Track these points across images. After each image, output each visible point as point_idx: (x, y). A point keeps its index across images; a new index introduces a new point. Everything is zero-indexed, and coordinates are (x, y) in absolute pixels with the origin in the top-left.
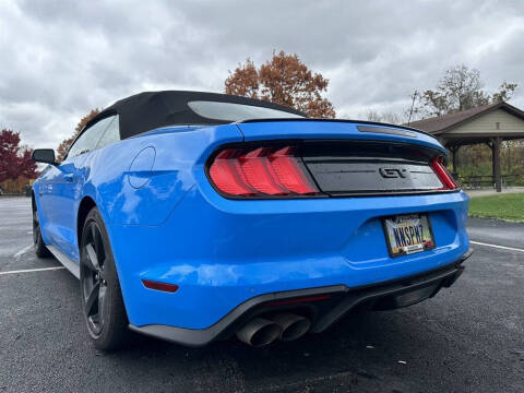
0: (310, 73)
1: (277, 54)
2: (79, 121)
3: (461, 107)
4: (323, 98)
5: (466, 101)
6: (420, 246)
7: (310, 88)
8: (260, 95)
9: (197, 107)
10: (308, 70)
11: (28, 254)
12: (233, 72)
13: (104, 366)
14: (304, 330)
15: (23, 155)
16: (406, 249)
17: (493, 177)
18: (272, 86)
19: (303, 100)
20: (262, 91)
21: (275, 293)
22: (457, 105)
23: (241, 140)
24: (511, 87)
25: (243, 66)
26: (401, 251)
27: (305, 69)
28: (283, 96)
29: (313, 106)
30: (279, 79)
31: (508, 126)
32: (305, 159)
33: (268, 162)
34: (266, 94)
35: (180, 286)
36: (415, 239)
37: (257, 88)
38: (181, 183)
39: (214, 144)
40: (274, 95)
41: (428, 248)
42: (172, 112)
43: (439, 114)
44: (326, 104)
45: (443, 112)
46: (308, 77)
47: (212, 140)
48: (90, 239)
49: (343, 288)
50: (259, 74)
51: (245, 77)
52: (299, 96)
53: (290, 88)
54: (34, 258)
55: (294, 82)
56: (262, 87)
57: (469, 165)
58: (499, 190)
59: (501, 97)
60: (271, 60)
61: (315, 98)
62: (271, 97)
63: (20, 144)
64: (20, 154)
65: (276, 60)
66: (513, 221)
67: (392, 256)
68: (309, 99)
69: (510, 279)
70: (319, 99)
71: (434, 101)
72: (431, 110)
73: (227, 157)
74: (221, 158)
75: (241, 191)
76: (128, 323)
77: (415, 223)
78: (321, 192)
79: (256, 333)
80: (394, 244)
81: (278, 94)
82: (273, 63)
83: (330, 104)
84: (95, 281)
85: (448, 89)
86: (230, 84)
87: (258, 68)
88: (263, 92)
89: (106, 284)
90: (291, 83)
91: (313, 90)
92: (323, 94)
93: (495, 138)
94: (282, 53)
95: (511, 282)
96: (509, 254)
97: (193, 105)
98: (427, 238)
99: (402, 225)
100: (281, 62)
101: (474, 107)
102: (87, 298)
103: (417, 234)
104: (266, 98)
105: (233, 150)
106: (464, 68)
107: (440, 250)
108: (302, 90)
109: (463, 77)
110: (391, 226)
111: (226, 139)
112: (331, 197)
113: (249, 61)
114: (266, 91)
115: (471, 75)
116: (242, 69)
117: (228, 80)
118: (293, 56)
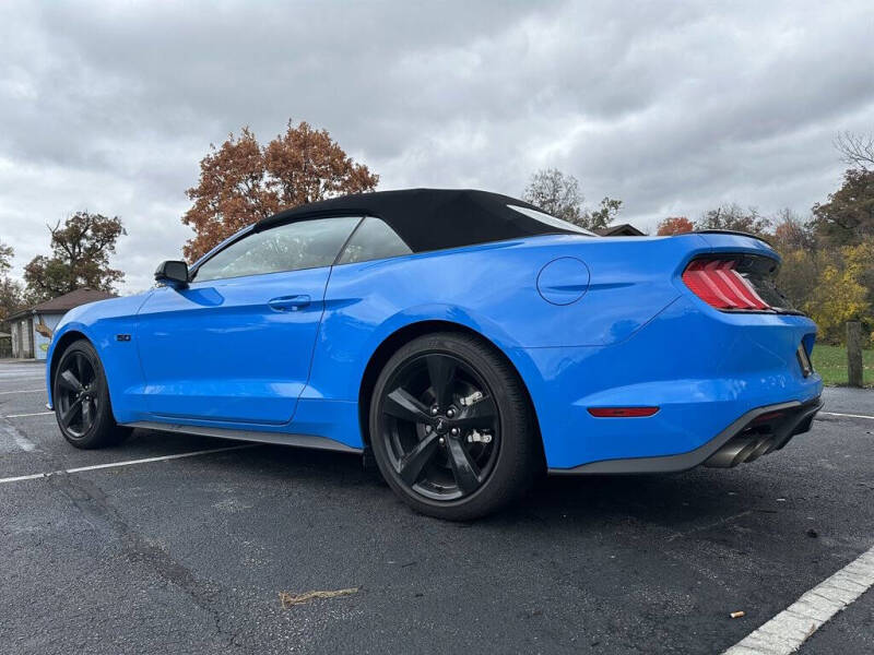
0: (349, 162)
1: (296, 126)
10: (347, 157)
12: (219, 148)
18: (284, 176)
24: (614, 204)
25: (237, 139)
27: (343, 155)
34: (274, 189)
37: (259, 177)
40: (286, 192)
46: (345, 167)
50: (264, 155)
51: (238, 159)
55: (323, 173)
56: (267, 177)
62: (282, 195)
65: (293, 135)
74: (691, 269)
76: (546, 468)
82: (289, 140)
87: (262, 145)
88: (268, 185)
89: (455, 435)
94: (304, 126)
100: (302, 140)
106: (557, 173)
109: (557, 187)
113: (246, 132)
114: (274, 184)
115: (566, 184)
116: (235, 144)
117: (208, 160)
118: (320, 132)
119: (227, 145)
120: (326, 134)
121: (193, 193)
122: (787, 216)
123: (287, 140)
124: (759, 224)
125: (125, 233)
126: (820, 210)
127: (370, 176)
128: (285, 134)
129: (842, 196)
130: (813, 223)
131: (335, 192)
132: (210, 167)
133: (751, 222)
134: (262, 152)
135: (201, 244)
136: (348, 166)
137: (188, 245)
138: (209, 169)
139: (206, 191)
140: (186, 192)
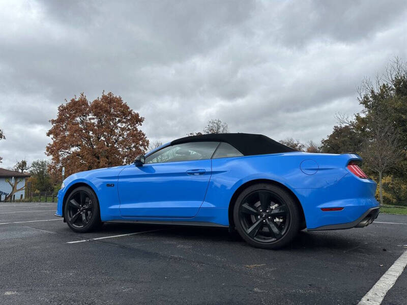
1: (106, 94)
4: (139, 130)
7: (129, 122)
10: (130, 109)
12: (69, 101)
18: (98, 116)
30: (108, 112)
34: (92, 121)
37: (86, 116)
40: (99, 123)
51: (78, 107)
56: (90, 115)
62: (96, 124)
65: (105, 98)
70: (136, 130)
83: (143, 135)
87: (90, 101)
88: (90, 119)
92: (139, 127)
94: (110, 94)
100: (109, 100)
106: (219, 121)
113: (82, 95)
114: (93, 119)
115: (223, 126)
116: (77, 100)
117: (62, 106)
118: (118, 97)
119: (73, 100)
120: (120, 98)
121: (53, 121)
122: (311, 144)
123: (102, 100)
124: (300, 146)
125: (5, 138)
126: (324, 142)
127: (140, 118)
128: (101, 97)
129: (332, 137)
130: (321, 147)
131: (124, 124)
132: (63, 110)
133: (297, 146)
134: (89, 104)
135: (56, 146)
136: (130, 113)
137: (48, 146)
138: (62, 111)
139: (60, 120)
140: (50, 121)
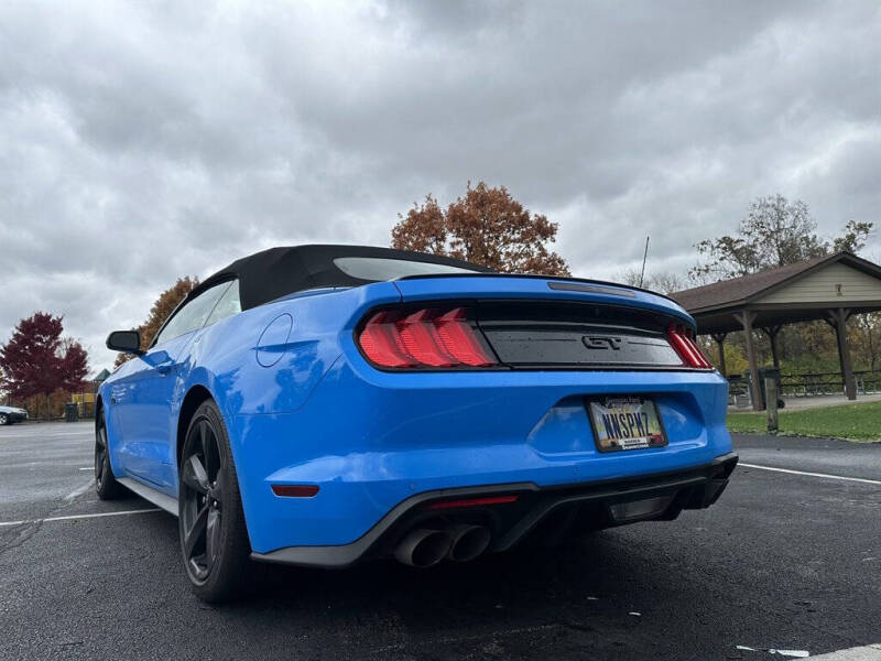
0: (526, 214)
1: (474, 187)
2: (158, 298)
3: (781, 263)
4: (550, 252)
5: (788, 252)
6: (644, 440)
7: (527, 238)
8: (447, 249)
9: (345, 264)
10: (524, 210)
11: (85, 496)
12: (406, 216)
13: (214, 620)
14: (484, 546)
15: (64, 355)
16: (621, 442)
17: (842, 374)
18: (467, 235)
19: (517, 256)
20: (450, 243)
21: (441, 490)
22: (774, 259)
23: (398, 301)
24: (863, 228)
25: (421, 206)
26: (614, 444)
27: (519, 209)
28: (485, 251)
29: (533, 265)
30: (477, 225)
31: (857, 290)
32: (481, 324)
33: (434, 328)
34: (458, 248)
35: (321, 487)
36: (635, 431)
37: (443, 239)
38: (321, 363)
39: (365, 305)
40: (470, 249)
41: (656, 443)
42: (313, 273)
43: (745, 273)
44: (555, 261)
45: (751, 271)
46: (524, 220)
47: (362, 301)
48: (196, 448)
49: (533, 487)
50: (445, 219)
51: (424, 224)
52: (510, 250)
53: (497, 238)
54: (94, 501)
55: (501, 228)
56: (450, 238)
57: (805, 358)
58: (852, 397)
59: (847, 245)
60: (464, 196)
61: (536, 252)
62: (465, 253)
63: (62, 336)
64: (61, 353)
65: (472, 196)
66: (863, 441)
67: (600, 450)
68: (528, 255)
69: (827, 517)
70: (543, 253)
71: (735, 252)
72: (732, 267)
73: (382, 321)
74: (375, 322)
75: (399, 362)
76: (250, 551)
77: (635, 409)
78: (501, 363)
79: (419, 545)
80: (603, 434)
81: (478, 248)
82: (468, 201)
83: (561, 262)
84: (200, 505)
85: (756, 233)
86: (401, 234)
87: (444, 208)
88: (453, 245)
89: (217, 508)
90: (497, 231)
91: (533, 240)
92: (549, 246)
93: (836, 310)
94: (481, 186)
95: (829, 521)
96: (839, 485)
97: (340, 263)
98: (654, 430)
99: (616, 411)
100: (480, 199)
101: (801, 261)
102: (188, 534)
103: (639, 424)
104: (457, 254)
105: (389, 313)
106: (780, 199)
107: (675, 447)
108: (515, 241)
109: (780, 215)
110: (599, 412)
111: (380, 300)
112: (513, 370)
113: (430, 199)
114: (458, 243)
115: (793, 210)
116: (419, 211)
117: (398, 228)
118: (498, 189)
119: (412, 213)
120: (504, 191)
127: (549, 225)
134: (444, 215)
138: (399, 236)
